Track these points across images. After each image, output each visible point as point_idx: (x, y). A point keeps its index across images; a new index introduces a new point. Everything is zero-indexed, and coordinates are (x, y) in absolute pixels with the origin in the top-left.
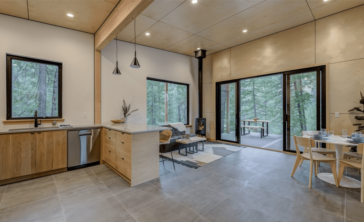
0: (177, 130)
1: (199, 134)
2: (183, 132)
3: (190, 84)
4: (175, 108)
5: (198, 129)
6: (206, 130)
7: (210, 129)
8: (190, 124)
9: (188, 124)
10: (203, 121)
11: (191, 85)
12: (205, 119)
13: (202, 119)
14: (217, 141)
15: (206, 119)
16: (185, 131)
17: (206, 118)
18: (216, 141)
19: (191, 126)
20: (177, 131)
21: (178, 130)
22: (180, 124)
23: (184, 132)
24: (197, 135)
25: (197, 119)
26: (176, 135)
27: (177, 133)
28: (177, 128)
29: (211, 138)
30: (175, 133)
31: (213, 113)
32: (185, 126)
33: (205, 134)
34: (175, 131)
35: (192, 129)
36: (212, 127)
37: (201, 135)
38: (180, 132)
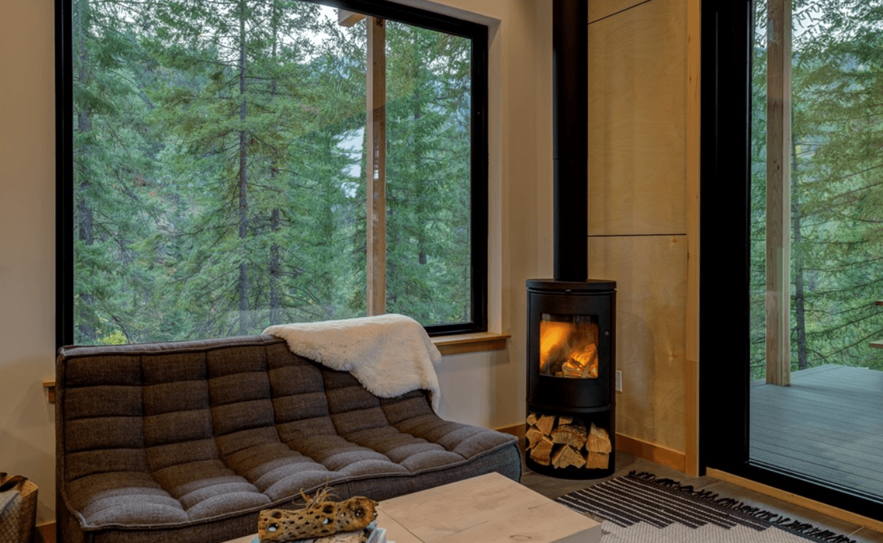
0: (347, 379)
1: (557, 415)
2: (407, 397)
3: (498, 22)
6: (619, 375)
7: (652, 368)
8: (496, 327)
9: (479, 320)
11: (503, 28)
12: (608, 291)
13: (577, 284)
14: (713, 472)
15: (618, 289)
16: (425, 394)
17: (614, 284)
18: (702, 472)
19: (499, 344)
20: (351, 391)
21: (358, 384)
22: (384, 334)
23: (421, 400)
24: (538, 417)
25: (539, 287)
26: (336, 427)
27: (346, 408)
28: (348, 368)
29: (654, 440)
30: (326, 411)
31: (675, 241)
32: (439, 346)
33: (604, 409)
34: (326, 394)
35: (507, 360)
36: (671, 353)
37: (568, 422)
38: (383, 399)
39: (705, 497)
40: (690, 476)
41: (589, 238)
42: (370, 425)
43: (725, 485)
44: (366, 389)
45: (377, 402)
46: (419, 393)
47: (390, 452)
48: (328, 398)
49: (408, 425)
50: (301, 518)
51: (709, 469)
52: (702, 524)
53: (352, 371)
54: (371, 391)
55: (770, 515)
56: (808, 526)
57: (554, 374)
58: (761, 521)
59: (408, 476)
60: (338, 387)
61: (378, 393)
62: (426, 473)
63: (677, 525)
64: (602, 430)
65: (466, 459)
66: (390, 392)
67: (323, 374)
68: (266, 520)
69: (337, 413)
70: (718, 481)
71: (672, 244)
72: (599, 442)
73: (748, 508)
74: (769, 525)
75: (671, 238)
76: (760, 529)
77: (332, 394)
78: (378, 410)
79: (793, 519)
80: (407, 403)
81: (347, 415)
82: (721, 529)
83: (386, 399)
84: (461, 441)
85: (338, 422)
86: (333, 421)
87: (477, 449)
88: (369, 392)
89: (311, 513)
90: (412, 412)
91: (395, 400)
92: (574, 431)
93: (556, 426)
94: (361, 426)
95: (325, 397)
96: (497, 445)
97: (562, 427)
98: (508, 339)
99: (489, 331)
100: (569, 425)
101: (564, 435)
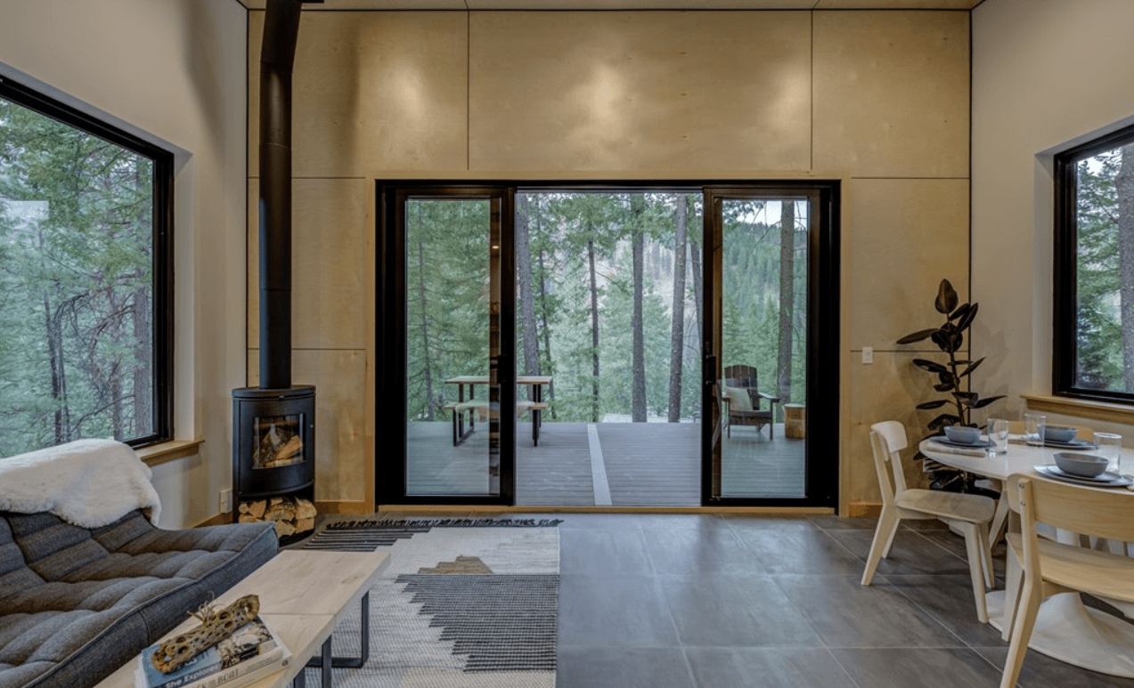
0: (52, 519)
1: (268, 498)
2: (127, 518)
4: (19, 324)
5: (257, 465)
8: (186, 432)
9: (164, 430)
10: (299, 405)
12: (309, 394)
13: (288, 392)
14: (382, 508)
16: (144, 512)
17: (313, 388)
18: (378, 511)
19: (192, 449)
20: (53, 533)
21: (61, 521)
22: (89, 462)
24: (249, 505)
25: (248, 396)
26: (41, 575)
27: (50, 550)
28: (49, 507)
29: (339, 498)
30: (21, 562)
31: (355, 354)
32: (145, 460)
33: (309, 484)
34: (17, 543)
35: (200, 463)
36: (352, 432)
37: (280, 501)
38: (95, 529)
39: (386, 524)
40: (370, 516)
41: (293, 351)
42: (87, 560)
43: (393, 513)
44: (73, 524)
45: (89, 534)
46: (136, 513)
47: (152, 572)
48: (21, 547)
49: (139, 545)
50: (203, 633)
51: (380, 507)
52: (394, 541)
53: (53, 509)
54: (80, 524)
55: (427, 522)
56: (449, 521)
57: (265, 466)
58: (426, 527)
59: (195, 584)
60: (34, 531)
61: (91, 524)
62: (210, 575)
63: (380, 548)
64: (305, 501)
65: (238, 551)
66: (104, 520)
67: (9, 522)
68: (173, 648)
69: (37, 560)
70: (387, 512)
71: (353, 357)
72: (306, 511)
73: (414, 522)
74: (430, 527)
75: (353, 352)
76: (427, 531)
77: (27, 541)
78: (92, 541)
79: (440, 520)
80: (126, 526)
81: (53, 558)
82: (407, 540)
83: (100, 528)
84: (223, 540)
85: (42, 568)
86: (34, 570)
87: (245, 541)
88: (78, 526)
89: (210, 625)
90: (134, 533)
91: (113, 526)
92: (286, 507)
93: (268, 506)
94: (76, 564)
95: (16, 547)
96: (261, 532)
97: (276, 507)
98: (201, 445)
99: (176, 439)
100: (280, 504)
101: (278, 512)
